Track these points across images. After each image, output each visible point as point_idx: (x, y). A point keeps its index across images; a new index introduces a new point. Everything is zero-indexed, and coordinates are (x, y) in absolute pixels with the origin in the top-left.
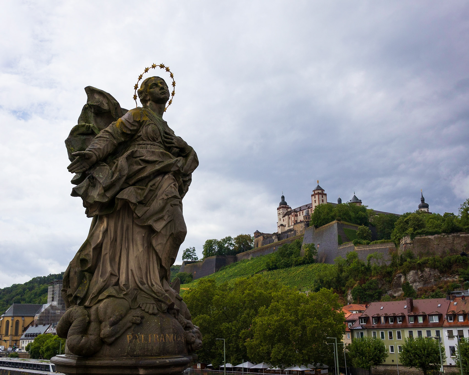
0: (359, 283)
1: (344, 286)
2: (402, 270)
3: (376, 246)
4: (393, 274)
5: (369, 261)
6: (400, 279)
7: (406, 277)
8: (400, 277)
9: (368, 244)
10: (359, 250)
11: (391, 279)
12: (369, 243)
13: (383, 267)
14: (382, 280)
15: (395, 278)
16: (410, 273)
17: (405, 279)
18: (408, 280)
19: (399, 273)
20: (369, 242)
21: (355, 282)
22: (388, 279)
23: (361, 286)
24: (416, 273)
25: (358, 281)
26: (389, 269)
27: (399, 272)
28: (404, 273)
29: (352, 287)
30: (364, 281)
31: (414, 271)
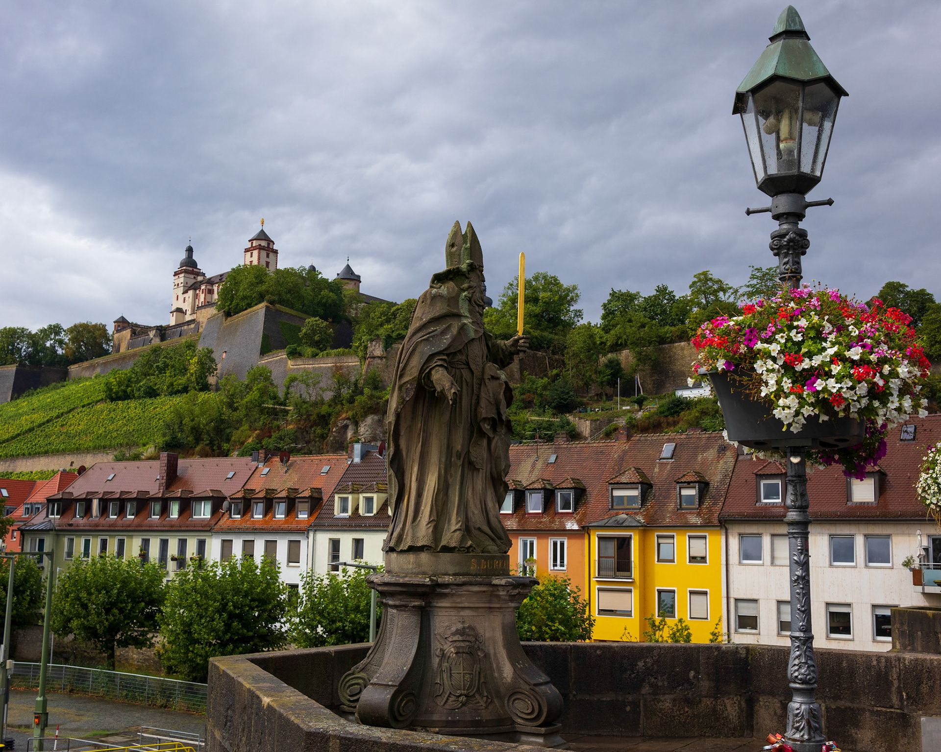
0: (258, 436)
1: (228, 440)
2: (350, 414)
3: (327, 362)
4: (333, 420)
5: (288, 388)
6: (345, 433)
7: (357, 429)
8: (346, 427)
9: (315, 356)
10: (294, 369)
11: (326, 431)
12: (317, 355)
13: (315, 404)
14: (307, 432)
15: (334, 429)
16: (366, 419)
17: (354, 433)
18: (360, 435)
19: (344, 419)
20: (318, 351)
21: (250, 432)
22: (319, 431)
23: (261, 443)
24: (379, 421)
25: (257, 432)
26: (324, 409)
27: (344, 416)
28: (354, 418)
29: (242, 443)
30: (270, 432)
31: (376, 418)
